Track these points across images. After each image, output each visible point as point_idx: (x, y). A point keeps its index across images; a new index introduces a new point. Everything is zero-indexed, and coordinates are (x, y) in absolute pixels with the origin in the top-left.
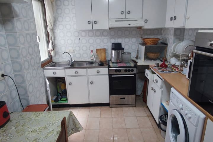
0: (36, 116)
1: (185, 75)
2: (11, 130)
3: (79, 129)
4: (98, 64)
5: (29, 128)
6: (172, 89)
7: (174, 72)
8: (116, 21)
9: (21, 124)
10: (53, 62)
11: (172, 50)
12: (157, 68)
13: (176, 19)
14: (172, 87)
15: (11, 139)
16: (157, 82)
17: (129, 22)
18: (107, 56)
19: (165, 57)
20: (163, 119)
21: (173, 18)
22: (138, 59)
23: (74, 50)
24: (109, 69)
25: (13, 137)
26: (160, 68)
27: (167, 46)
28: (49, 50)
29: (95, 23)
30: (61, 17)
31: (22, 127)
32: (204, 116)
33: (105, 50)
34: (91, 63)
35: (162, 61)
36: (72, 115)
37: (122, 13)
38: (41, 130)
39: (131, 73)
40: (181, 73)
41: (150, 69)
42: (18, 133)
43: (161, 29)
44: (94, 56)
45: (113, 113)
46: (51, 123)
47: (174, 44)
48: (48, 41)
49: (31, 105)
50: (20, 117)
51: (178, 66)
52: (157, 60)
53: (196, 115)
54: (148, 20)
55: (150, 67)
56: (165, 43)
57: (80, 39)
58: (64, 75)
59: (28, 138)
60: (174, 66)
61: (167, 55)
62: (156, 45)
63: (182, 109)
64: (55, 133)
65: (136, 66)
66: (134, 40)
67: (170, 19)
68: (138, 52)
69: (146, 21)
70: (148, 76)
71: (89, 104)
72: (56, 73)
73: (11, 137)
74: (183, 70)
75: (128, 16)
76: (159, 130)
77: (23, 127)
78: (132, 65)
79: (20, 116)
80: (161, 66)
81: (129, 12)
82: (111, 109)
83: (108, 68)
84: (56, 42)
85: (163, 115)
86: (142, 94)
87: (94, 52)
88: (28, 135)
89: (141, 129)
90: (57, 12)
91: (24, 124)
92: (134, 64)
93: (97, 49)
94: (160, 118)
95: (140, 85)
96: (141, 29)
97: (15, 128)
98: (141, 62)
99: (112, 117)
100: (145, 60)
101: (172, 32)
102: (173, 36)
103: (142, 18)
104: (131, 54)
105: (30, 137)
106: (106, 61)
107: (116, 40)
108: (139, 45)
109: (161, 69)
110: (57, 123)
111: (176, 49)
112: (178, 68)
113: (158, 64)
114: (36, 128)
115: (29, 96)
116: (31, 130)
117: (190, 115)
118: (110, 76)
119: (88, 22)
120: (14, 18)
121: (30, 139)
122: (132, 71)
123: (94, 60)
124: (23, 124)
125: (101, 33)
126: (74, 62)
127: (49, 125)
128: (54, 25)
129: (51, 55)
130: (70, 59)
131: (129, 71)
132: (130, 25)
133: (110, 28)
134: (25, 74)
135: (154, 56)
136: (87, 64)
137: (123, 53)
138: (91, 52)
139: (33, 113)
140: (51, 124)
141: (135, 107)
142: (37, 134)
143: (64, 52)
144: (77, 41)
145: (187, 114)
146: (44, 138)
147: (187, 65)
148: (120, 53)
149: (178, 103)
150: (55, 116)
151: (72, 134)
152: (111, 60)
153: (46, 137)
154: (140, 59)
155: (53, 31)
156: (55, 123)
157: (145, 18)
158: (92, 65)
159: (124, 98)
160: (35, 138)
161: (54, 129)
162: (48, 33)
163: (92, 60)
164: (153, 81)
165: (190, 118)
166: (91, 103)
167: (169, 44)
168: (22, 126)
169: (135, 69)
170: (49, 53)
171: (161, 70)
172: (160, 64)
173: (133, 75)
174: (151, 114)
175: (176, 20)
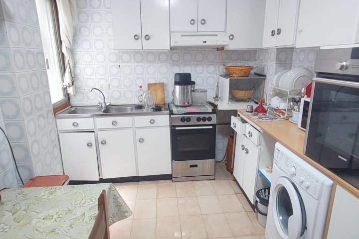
0: (49, 193)
1: (296, 123)
2: (5, 217)
3: (126, 214)
4: (152, 108)
5: (38, 213)
6: (278, 145)
7: (278, 120)
8: (182, 36)
9: (23, 208)
10: (72, 107)
11: (275, 84)
12: (250, 114)
13: (281, 32)
14: (277, 141)
15: (6, 232)
16: (251, 136)
17: (204, 39)
18: (166, 95)
19: (261, 96)
20: (262, 196)
21: (276, 32)
22: (218, 100)
23: (109, 85)
24: (170, 117)
25: (10, 228)
26: (256, 113)
27: (265, 79)
28: (64, 84)
29: (147, 38)
30: (86, 27)
31: (25, 212)
32: (331, 182)
33: (162, 85)
34: (140, 107)
35: (257, 103)
36: (113, 191)
37: (193, 22)
38: (60, 216)
39: (207, 122)
40: (290, 120)
41: (239, 116)
42: (18, 222)
43: (255, 51)
44: (145, 95)
45: (178, 191)
46: (77, 202)
47: (278, 75)
48: (63, 69)
49: (37, 178)
50: (19, 196)
51: (285, 110)
52: (248, 101)
53: (317, 182)
54: (234, 35)
55: (238, 113)
56: (263, 73)
57: (119, 66)
58: (93, 128)
59: (38, 229)
60: (277, 110)
61: (264, 94)
62: (247, 76)
63: (294, 175)
64: (87, 219)
65: (215, 110)
66: (211, 69)
67: (270, 33)
68: (217, 90)
69: (232, 37)
70: (235, 127)
71: (137, 176)
72: (78, 124)
73: (6, 229)
74: (292, 116)
75: (202, 28)
76: (254, 214)
77: (27, 212)
78: (210, 109)
79: (19, 194)
80: (256, 110)
81: (204, 22)
82: (174, 183)
83: (169, 115)
84: (78, 71)
85: (261, 190)
86: (224, 158)
87: (145, 88)
88: (38, 225)
89: (226, 214)
90: (79, 19)
91: (29, 206)
92: (213, 108)
93: (149, 84)
94: (258, 194)
95: (221, 144)
96: (223, 49)
97: (12, 214)
98: (224, 105)
99: (177, 198)
100: (230, 102)
101: (273, 56)
102: (275, 62)
103: (225, 31)
104: (206, 91)
105: (42, 226)
106: (165, 104)
107: (182, 69)
108: (219, 78)
109: (257, 115)
110: (89, 202)
111: (280, 82)
112: (285, 113)
113: (252, 107)
114: (52, 212)
115: (33, 161)
116: (42, 216)
117: (307, 183)
118: (173, 128)
119: (135, 36)
120: (6, 22)
121: (42, 230)
122: (210, 119)
123: (144, 101)
124: (27, 207)
125: (157, 56)
126: (109, 105)
127: (74, 207)
128: (74, 41)
129: (68, 94)
130: (102, 101)
131: (204, 119)
132: (206, 42)
133: (171, 48)
134: (26, 122)
135: (245, 95)
136: (132, 109)
137: (193, 91)
138: (139, 88)
139: (43, 188)
140: (78, 205)
141: (214, 179)
142: (54, 222)
143: (93, 89)
144: (115, 70)
145: (302, 182)
146: (68, 228)
147: (299, 108)
148: (189, 90)
149: (287, 165)
150: (83, 192)
151: (114, 222)
152: (173, 102)
153: (71, 226)
154: (222, 100)
155: (72, 51)
156: (85, 203)
157: (229, 32)
158: (141, 110)
159: (196, 166)
160: (51, 229)
161: (84, 213)
162: (63, 54)
163: (141, 102)
164: (245, 135)
165: (308, 187)
166: (140, 175)
167: (268, 75)
168: (24, 210)
169: (214, 116)
170: (65, 89)
171: (257, 117)
172: (255, 108)
173: (211, 127)
174: (242, 190)
175: (281, 34)
